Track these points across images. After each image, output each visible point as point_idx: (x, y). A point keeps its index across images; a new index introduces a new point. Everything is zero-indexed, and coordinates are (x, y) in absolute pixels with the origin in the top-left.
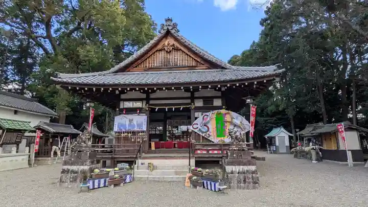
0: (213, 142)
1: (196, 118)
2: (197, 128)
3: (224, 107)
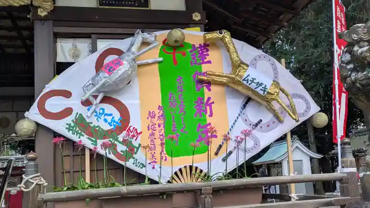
0: (153, 182)
1: (61, 68)
2: (67, 112)
3: (197, 17)
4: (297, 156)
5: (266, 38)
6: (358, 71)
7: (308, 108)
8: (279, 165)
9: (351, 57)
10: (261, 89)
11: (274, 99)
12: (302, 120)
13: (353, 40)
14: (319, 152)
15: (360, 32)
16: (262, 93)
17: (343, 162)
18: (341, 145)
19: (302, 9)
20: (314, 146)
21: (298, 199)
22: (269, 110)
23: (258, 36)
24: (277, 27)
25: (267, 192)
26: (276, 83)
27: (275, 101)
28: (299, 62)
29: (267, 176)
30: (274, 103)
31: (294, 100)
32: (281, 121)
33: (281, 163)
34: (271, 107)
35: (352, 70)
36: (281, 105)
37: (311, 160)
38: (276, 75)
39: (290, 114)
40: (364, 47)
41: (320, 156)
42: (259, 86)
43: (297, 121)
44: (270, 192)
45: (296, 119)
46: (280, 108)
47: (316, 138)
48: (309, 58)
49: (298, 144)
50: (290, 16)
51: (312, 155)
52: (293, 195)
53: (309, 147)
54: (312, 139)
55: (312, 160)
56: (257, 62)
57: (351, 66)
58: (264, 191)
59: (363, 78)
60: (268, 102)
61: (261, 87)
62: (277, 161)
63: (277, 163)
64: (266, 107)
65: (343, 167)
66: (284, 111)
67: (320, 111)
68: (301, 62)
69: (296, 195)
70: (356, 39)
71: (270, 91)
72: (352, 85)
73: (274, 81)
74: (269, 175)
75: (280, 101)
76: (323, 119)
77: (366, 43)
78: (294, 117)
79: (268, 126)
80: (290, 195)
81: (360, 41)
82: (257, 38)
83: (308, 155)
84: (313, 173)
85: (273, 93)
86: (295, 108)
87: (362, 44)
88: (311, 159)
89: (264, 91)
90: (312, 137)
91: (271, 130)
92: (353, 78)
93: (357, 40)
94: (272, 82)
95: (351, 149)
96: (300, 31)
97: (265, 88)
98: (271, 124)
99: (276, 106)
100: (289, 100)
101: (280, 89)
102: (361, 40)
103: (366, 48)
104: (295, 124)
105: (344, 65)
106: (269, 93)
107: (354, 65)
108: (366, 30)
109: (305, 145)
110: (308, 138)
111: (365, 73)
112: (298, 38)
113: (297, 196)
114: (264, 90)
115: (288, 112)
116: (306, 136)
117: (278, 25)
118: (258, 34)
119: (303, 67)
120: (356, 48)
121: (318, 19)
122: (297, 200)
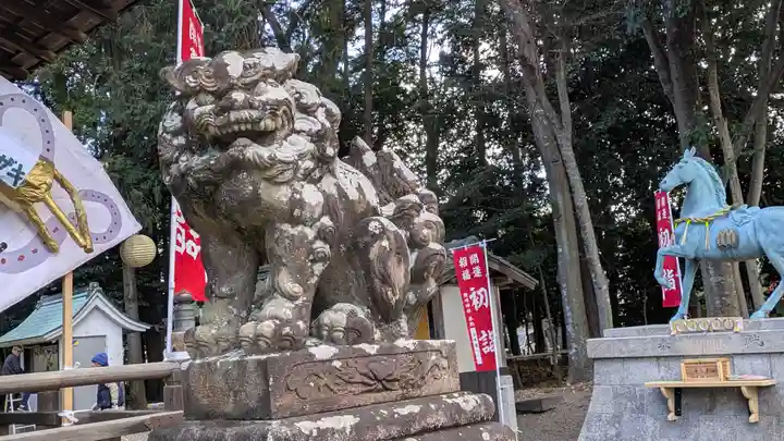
4: (96, 326)
5: (36, 61)
6: (193, 153)
7: (116, 223)
8: (51, 346)
9: (181, 121)
10: (8, 174)
11: (38, 200)
12: (99, 248)
13: (187, 86)
14: (142, 318)
15: (200, 72)
16: (9, 182)
17: (174, 340)
18: (175, 304)
19: (122, 11)
20: (133, 307)
21: (77, 420)
22: (27, 224)
23: (18, 52)
24: (62, 41)
25: (20, 410)
26: (46, 163)
27: (42, 204)
28: (116, 125)
29: (21, 372)
30: (38, 207)
31: (85, 203)
32: (52, 250)
33: (57, 343)
34: (30, 217)
35: (183, 149)
36: (54, 213)
37: (125, 337)
38: (49, 146)
39: (72, 235)
40: (206, 104)
41: (143, 327)
42: (4, 166)
43: (89, 251)
44: (26, 409)
45: (85, 247)
46: (50, 220)
47: (139, 288)
48: (136, 119)
49: (100, 301)
50: (95, 21)
51: (128, 326)
52: (67, 413)
53: (122, 308)
54: (130, 290)
55: (128, 336)
56: (5, 110)
57: (181, 140)
58: (12, 407)
59: (200, 167)
60: (25, 203)
61: (9, 169)
62: (48, 338)
63: (49, 344)
64: (19, 215)
65: (174, 350)
66: (60, 227)
67: (141, 233)
68: (119, 126)
69: (73, 413)
70: (193, 85)
71: (31, 180)
72: (179, 180)
73: (42, 158)
74: (28, 369)
75: (52, 204)
76: (143, 250)
77: (210, 98)
78: (81, 240)
79: (21, 258)
80: (60, 415)
81: (199, 92)
82: (14, 55)
83: (118, 324)
84: (125, 363)
85: (36, 183)
86: (86, 222)
87: (202, 97)
88: (126, 333)
89: (17, 178)
90: (131, 287)
91: (27, 269)
92: (182, 165)
93: (195, 87)
94: (37, 160)
95: (192, 313)
96: (121, 59)
97: (19, 171)
98: (28, 255)
99: (43, 215)
100: (74, 202)
101: (56, 177)
102: (202, 90)
103: (209, 107)
104: (85, 258)
105: (169, 137)
106: (28, 184)
107: (187, 138)
108: (212, 70)
109: (115, 305)
110: (121, 289)
111: (204, 158)
112: (115, 75)
113: (76, 416)
114: (18, 174)
115: (69, 230)
116: (119, 284)
117: (65, 35)
118: (18, 48)
119: (124, 137)
120: (191, 105)
121: (160, 42)
122: (75, 424)
